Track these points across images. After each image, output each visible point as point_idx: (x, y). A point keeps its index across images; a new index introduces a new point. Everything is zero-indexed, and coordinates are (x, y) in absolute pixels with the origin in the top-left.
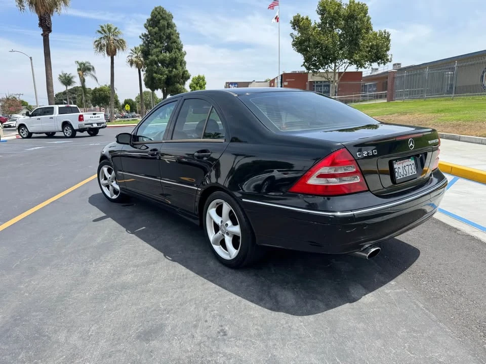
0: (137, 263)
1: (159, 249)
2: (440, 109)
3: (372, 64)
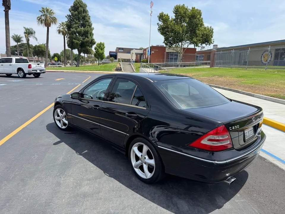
0: (89, 178)
1: (99, 167)
2: (241, 76)
3: (203, 44)
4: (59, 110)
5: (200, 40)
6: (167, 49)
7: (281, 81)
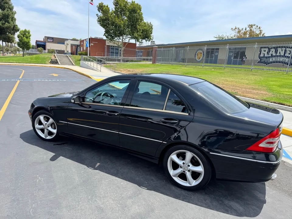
0: (128, 195)
3: (143, 40)
4: (42, 118)
5: (140, 36)
6: (107, 41)
7: (223, 78)
